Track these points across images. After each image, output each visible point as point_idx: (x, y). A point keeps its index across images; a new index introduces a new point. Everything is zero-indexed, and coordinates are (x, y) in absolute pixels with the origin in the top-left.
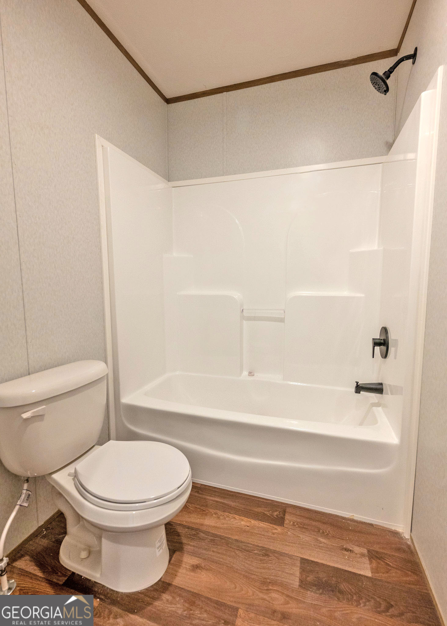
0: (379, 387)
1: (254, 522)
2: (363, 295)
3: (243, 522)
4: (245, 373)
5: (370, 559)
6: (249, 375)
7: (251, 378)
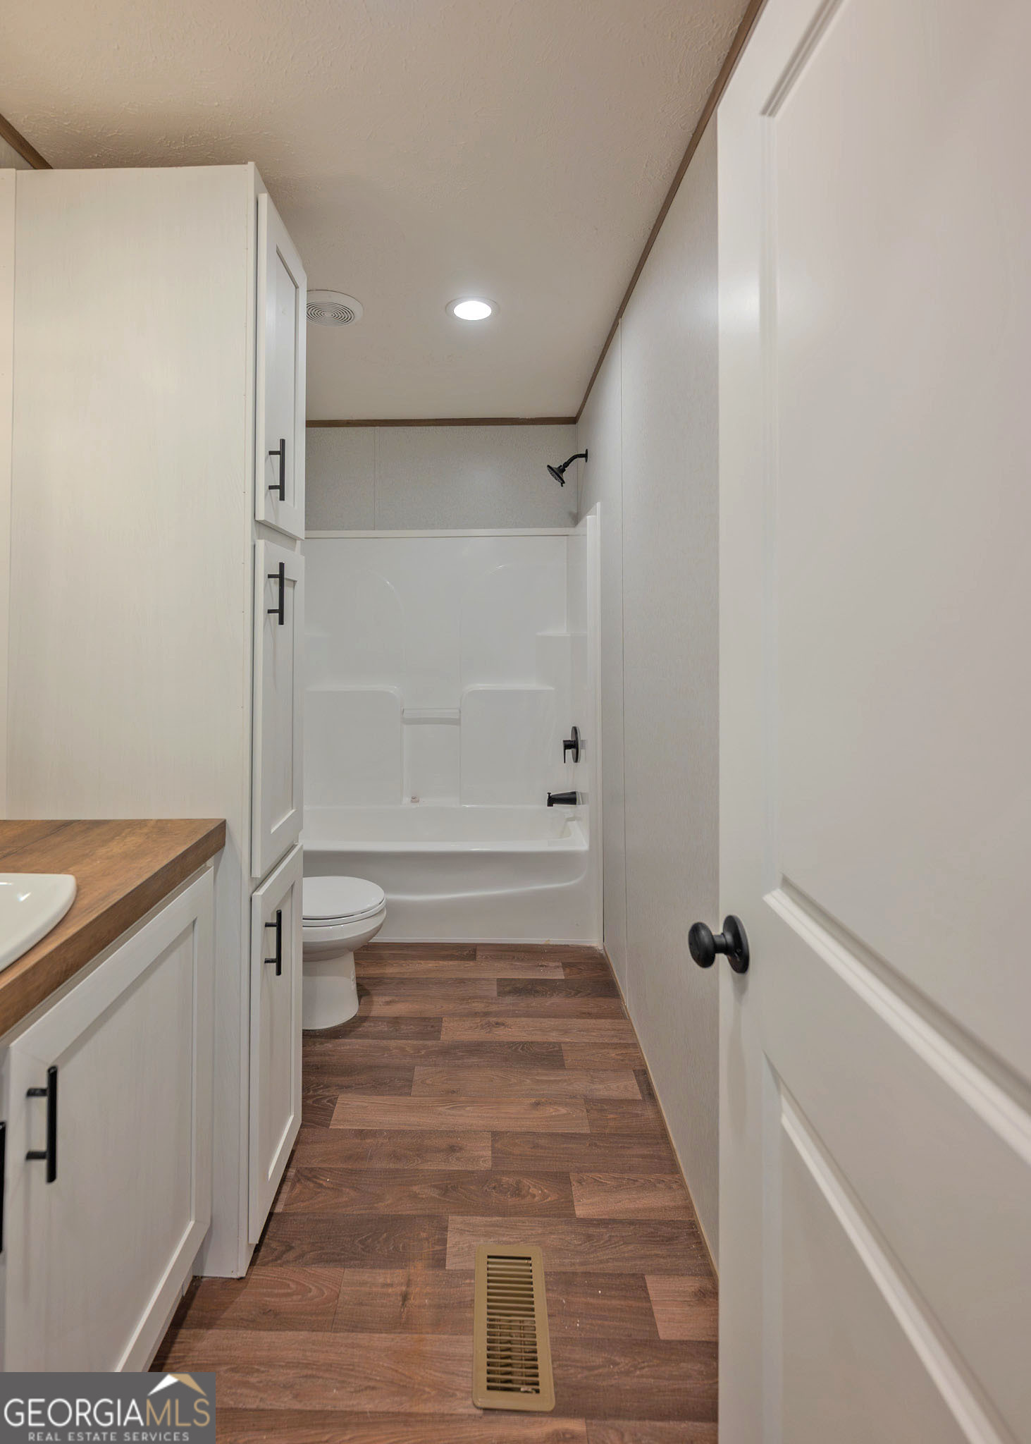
0: (572, 796)
1: (441, 963)
2: (552, 689)
3: (431, 964)
4: (407, 800)
5: (563, 969)
6: (412, 802)
7: (414, 806)
